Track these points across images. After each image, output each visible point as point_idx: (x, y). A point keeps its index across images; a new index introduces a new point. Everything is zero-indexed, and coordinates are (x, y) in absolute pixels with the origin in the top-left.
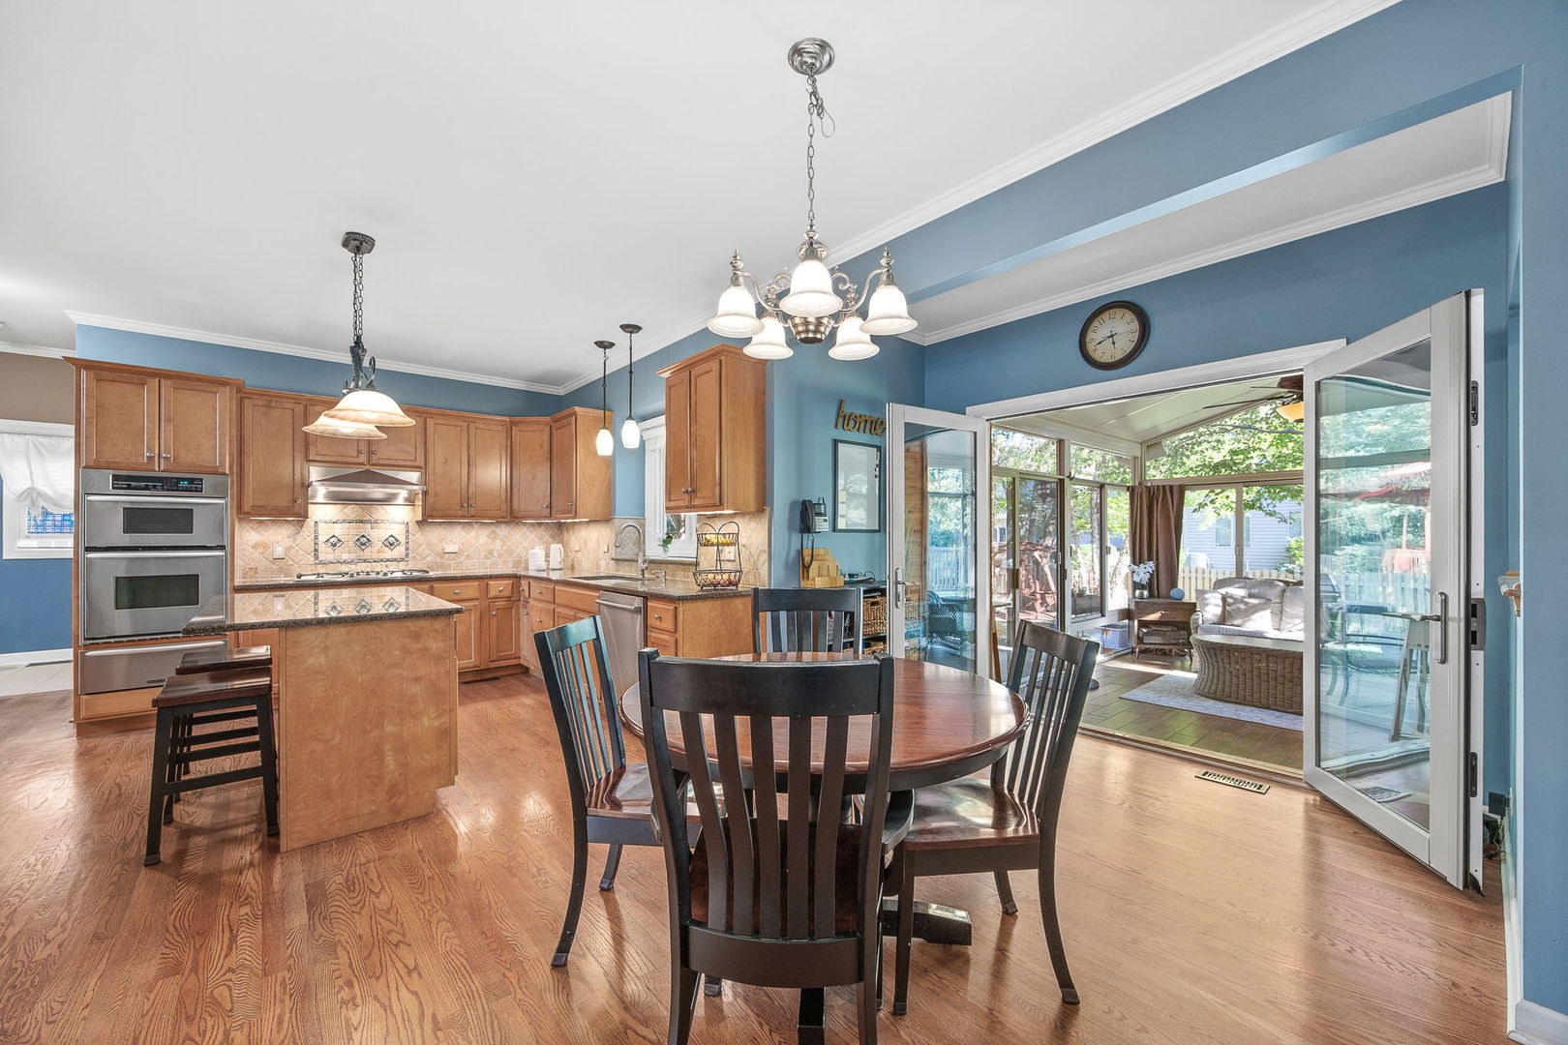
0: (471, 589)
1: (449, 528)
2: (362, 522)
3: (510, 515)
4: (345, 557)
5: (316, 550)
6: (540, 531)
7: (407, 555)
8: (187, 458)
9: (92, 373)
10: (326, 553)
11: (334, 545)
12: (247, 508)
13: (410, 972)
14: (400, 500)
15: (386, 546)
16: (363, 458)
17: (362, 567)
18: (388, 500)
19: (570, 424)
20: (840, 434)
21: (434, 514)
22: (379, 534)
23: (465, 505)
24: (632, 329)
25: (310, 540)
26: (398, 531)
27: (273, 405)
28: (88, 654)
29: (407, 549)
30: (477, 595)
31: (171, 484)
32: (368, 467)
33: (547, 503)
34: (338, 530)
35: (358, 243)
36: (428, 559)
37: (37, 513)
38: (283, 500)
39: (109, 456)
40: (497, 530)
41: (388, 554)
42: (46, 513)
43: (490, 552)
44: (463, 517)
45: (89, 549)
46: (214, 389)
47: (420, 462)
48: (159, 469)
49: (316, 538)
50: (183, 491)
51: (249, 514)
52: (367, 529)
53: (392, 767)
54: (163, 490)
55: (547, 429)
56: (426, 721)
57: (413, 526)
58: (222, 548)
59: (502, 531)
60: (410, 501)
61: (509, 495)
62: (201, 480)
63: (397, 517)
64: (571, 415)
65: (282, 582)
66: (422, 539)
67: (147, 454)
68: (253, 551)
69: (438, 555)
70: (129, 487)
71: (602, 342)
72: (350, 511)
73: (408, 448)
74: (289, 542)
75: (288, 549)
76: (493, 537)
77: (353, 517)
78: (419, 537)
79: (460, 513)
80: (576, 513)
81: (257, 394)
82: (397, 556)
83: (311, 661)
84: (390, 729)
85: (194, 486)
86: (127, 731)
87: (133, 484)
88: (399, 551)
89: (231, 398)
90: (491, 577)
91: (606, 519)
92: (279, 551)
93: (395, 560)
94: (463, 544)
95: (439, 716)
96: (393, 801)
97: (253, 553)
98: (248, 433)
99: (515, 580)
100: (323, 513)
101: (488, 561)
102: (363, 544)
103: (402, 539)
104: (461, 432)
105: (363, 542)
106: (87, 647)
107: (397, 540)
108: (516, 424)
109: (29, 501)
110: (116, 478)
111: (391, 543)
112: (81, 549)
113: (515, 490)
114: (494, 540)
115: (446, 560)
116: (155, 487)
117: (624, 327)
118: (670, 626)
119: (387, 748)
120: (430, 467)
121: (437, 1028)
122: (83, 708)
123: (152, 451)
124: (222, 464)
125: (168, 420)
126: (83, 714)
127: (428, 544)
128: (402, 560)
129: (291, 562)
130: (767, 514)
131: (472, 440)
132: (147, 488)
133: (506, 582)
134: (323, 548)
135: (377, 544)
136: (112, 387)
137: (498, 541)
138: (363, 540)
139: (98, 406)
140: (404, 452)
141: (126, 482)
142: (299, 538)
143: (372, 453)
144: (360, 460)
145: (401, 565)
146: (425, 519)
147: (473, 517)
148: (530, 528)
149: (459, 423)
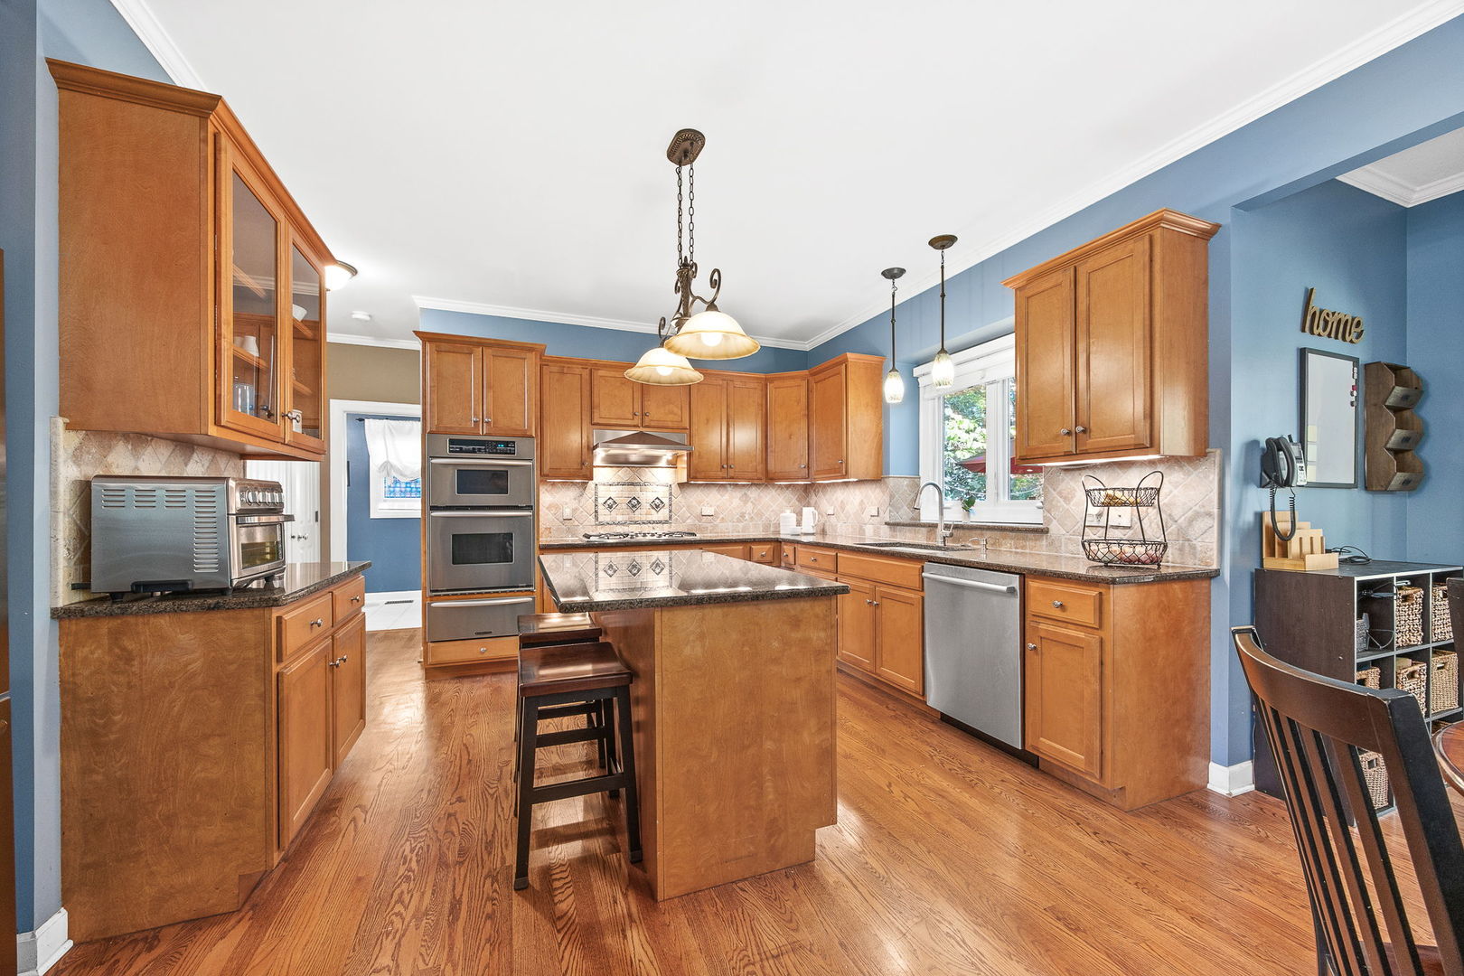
1: (706, 491)
2: (632, 484)
3: (766, 478)
4: (620, 518)
5: (596, 512)
6: (788, 494)
7: (670, 517)
8: (504, 422)
9: (434, 345)
10: (605, 515)
11: (610, 507)
12: (546, 471)
14: (663, 463)
15: (653, 508)
16: (637, 421)
17: (632, 528)
18: (650, 462)
19: (839, 373)
20: (1308, 341)
21: (698, 475)
22: (647, 496)
23: (725, 466)
24: (943, 242)
25: (591, 502)
26: (663, 494)
27: (565, 371)
28: (434, 605)
29: (670, 511)
31: (490, 447)
32: (641, 429)
33: (804, 462)
34: (615, 492)
35: (685, 147)
36: (688, 521)
37: (390, 481)
38: (573, 463)
39: (447, 423)
40: (749, 493)
41: (655, 516)
42: (396, 481)
43: (743, 515)
44: (723, 478)
45: (434, 508)
46: (523, 356)
47: (686, 420)
48: (482, 434)
49: (596, 500)
50: (500, 453)
51: (547, 476)
52: (636, 492)
53: (771, 797)
54: (486, 452)
55: (805, 383)
56: (806, 737)
57: (675, 489)
58: (530, 508)
59: (754, 493)
61: (764, 455)
62: (514, 443)
63: (662, 479)
64: (840, 363)
65: (570, 542)
66: (683, 501)
67: (474, 419)
68: (547, 511)
69: (697, 517)
70: (461, 451)
71: (890, 271)
72: (622, 474)
73: (676, 410)
74: (575, 504)
75: (575, 510)
76: (745, 499)
77: (625, 479)
78: (681, 499)
79: (720, 474)
80: (846, 472)
81: (554, 361)
82: (661, 519)
83: (687, 651)
84: (769, 745)
85: (508, 449)
86: (460, 677)
87: (464, 447)
88: (663, 514)
89: (536, 363)
90: (755, 541)
91: (877, 479)
92: (567, 513)
93: (660, 522)
94: (718, 506)
95: (820, 730)
96: (772, 842)
97: (547, 515)
98: (546, 398)
99: (776, 544)
100: (604, 475)
101: (741, 525)
102: (634, 506)
103: (666, 501)
104: (723, 391)
105: (634, 504)
106: (433, 599)
107: (662, 502)
108: (772, 380)
109: (385, 472)
110: (452, 442)
111: (657, 506)
112: (428, 508)
113: (770, 450)
114: (745, 503)
115: (705, 522)
116: (479, 450)
117: (934, 243)
118: (1089, 618)
119: (766, 770)
120: (694, 428)
122: (430, 655)
124: (530, 427)
125: (489, 387)
126: (430, 661)
127: (689, 507)
128: (666, 522)
129: (576, 523)
130: (1217, 460)
131: (731, 399)
132: (474, 451)
133: (768, 546)
134: (602, 510)
135: (646, 506)
136: (448, 358)
137: (750, 504)
138: (634, 502)
139: (439, 376)
140: (672, 412)
141: (459, 446)
142: (583, 500)
143: (644, 415)
144: (635, 422)
145: (666, 527)
146: (689, 481)
147: (732, 479)
148: (779, 491)
149: (719, 382)
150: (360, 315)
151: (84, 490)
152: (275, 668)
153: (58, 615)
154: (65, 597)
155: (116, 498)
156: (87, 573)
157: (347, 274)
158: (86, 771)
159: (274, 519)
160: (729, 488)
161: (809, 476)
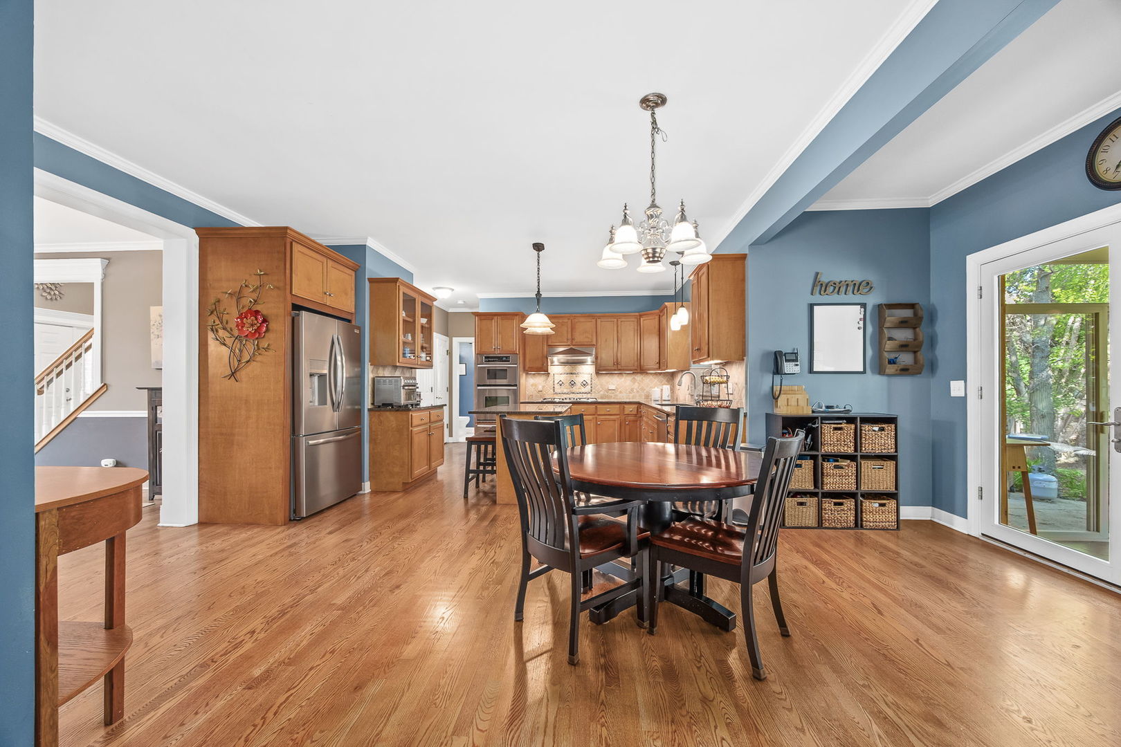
0: (615, 409)
1: (610, 377)
2: (572, 374)
3: (640, 368)
4: (565, 391)
5: (554, 388)
6: (661, 377)
7: (591, 390)
8: (505, 348)
9: (479, 317)
10: (558, 389)
11: (561, 385)
12: (527, 368)
13: (500, 546)
14: (588, 363)
15: (582, 386)
17: (572, 396)
18: (581, 363)
20: (817, 298)
21: (601, 369)
22: (579, 380)
23: (617, 364)
25: (552, 382)
26: (587, 378)
29: (591, 387)
30: (618, 413)
31: (500, 359)
32: (573, 347)
33: (657, 361)
34: (563, 378)
35: (538, 247)
36: (601, 393)
38: (538, 364)
39: (484, 349)
40: (636, 377)
41: (583, 390)
43: (632, 390)
44: (615, 370)
45: (478, 386)
46: (513, 318)
47: (595, 342)
48: (498, 354)
49: (554, 381)
50: (504, 362)
51: (528, 371)
52: (574, 377)
54: (498, 361)
55: (657, 317)
57: (594, 376)
58: (516, 385)
59: (639, 377)
60: (592, 362)
61: (639, 357)
62: (509, 357)
63: (587, 370)
64: (664, 307)
66: (598, 382)
67: (494, 349)
68: (530, 387)
69: (606, 391)
70: (489, 361)
71: (674, 262)
72: (567, 369)
73: (589, 334)
74: (543, 384)
75: (543, 387)
76: (633, 381)
77: (568, 371)
78: (596, 381)
79: (613, 368)
80: (667, 366)
82: (587, 391)
85: (507, 359)
88: (588, 389)
89: (519, 321)
90: (626, 403)
91: (687, 369)
92: (540, 388)
93: (586, 393)
94: (618, 385)
97: (531, 389)
100: (556, 370)
101: (631, 395)
103: (589, 382)
104: (614, 325)
105: (572, 384)
106: (478, 424)
107: (587, 383)
108: (642, 316)
110: (485, 357)
111: (584, 385)
113: (642, 355)
114: (634, 383)
115: (611, 393)
116: (496, 361)
120: (599, 345)
121: (492, 563)
123: (495, 347)
124: (516, 350)
125: (500, 332)
127: (601, 385)
128: (589, 393)
129: (545, 393)
130: (745, 361)
131: (619, 328)
132: (493, 361)
133: (633, 406)
134: (557, 386)
135: (578, 385)
136: (485, 322)
137: (636, 384)
138: (573, 383)
139: (481, 330)
140: (587, 337)
141: (489, 359)
142: (548, 382)
143: (573, 339)
144: (569, 344)
145: (589, 396)
146: (598, 372)
147: (620, 370)
148: (655, 376)
149: (613, 320)
150: (460, 302)
151: (373, 379)
152: (411, 429)
153: (369, 410)
154: (370, 406)
155: (379, 381)
156: (374, 401)
157: (450, 291)
158: (373, 449)
159: (413, 388)
160: (624, 375)
161: (659, 368)
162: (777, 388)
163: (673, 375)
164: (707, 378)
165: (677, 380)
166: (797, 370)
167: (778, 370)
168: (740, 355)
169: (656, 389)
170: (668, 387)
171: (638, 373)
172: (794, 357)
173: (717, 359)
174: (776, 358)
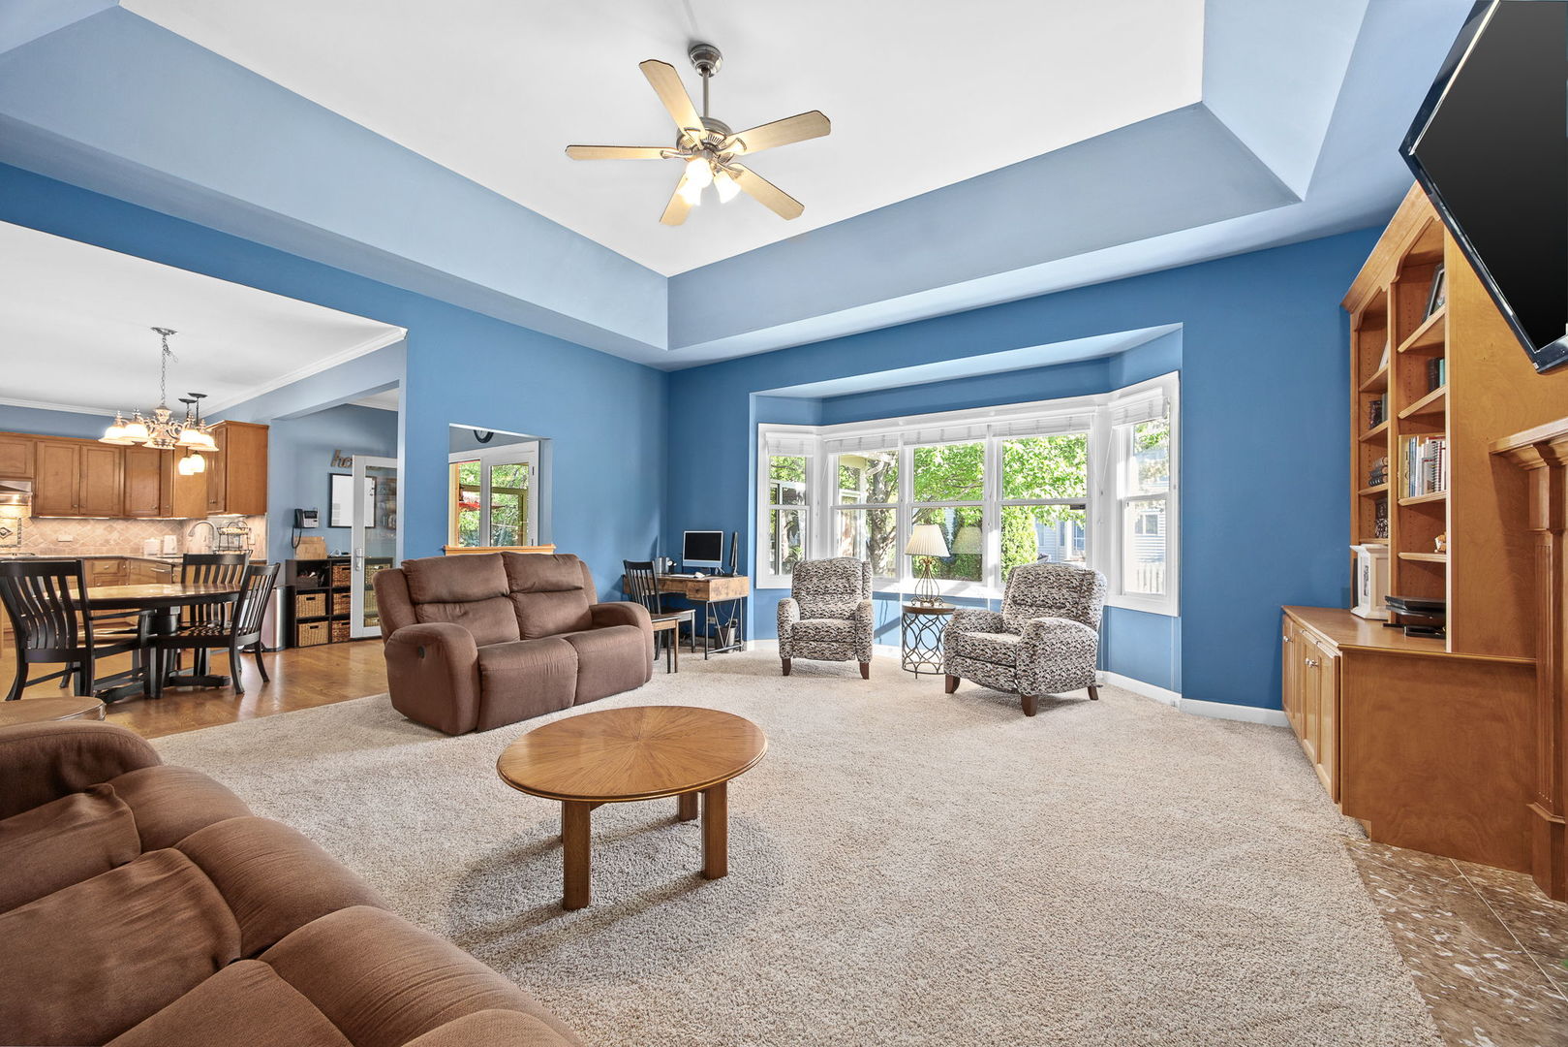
1: (64, 523)
3: (123, 512)
6: (160, 526)
7: (19, 543)
14: (13, 503)
20: (336, 469)
21: (44, 512)
23: (76, 505)
26: (10, 524)
29: (20, 538)
33: (156, 506)
36: (42, 546)
40: (115, 525)
43: (107, 541)
44: (73, 514)
47: (31, 472)
57: (24, 521)
59: (120, 526)
60: (23, 502)
61: (122, 498)
63: (9, 514)
66: (35, 530)
69: (52, 542)
73: (19, 465)
76: (111, 530)
78: (31, 528)
79: (72, 512)
82: (9, 543)
88: (12, 539)
90: (96, 558)
93: (7, 546)
94: (78, 535)
99: (123, 560)
101: (104, 548)
103: (14, 530)
104: (73, 453)
107: (9, 531)
108: (129, 447)
111: (2, 533)
113: (128, 495)
114: (110, 532)
115: (61, 547)
120: (40, 478)
127: (42, 534)
128: (15, 546)
131: (84, 458)
133: (113, 562)
137: (115, 533)
145: (13, 550)
146: (36, 516)
147: (84, 515)
148: (150, 524)
149: (73, 446)
160: (92, 522)
161: (159, 515)
162: (296, 540)
163: (181, 523)
164: (224, 530)
165: (188, 530)
166: (316, 525)
167: (298, 525)
168: (261, 510)
169: (152, 540)
170: (174, 537)
171: (118, 519)
172: (313, 515)
173: (235, 512)
174: (296, 516)
